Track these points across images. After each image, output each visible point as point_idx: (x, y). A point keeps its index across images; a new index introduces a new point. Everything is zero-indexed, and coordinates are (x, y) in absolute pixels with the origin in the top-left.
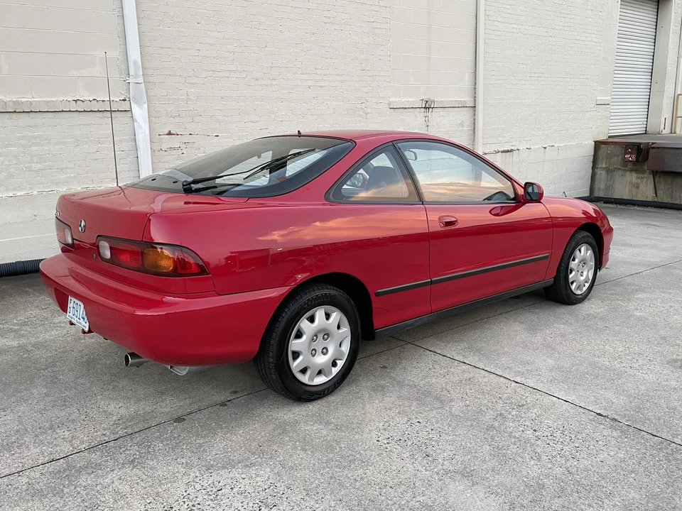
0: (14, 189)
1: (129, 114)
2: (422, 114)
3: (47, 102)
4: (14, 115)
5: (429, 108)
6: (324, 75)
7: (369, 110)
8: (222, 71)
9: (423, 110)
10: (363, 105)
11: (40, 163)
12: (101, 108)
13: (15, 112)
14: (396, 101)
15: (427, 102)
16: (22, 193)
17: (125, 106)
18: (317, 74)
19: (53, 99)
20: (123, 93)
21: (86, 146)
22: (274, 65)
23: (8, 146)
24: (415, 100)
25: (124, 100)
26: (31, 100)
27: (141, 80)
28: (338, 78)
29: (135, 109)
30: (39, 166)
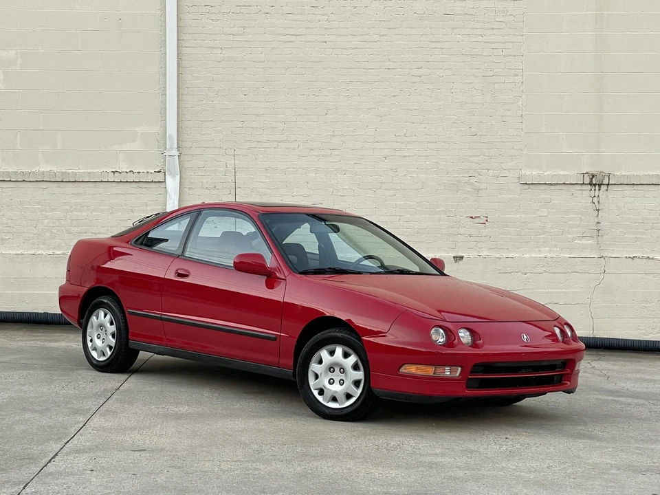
0: (54, 248)
1: (163, 185)
2: (586, 193)
3: (89, 173)
4: (63, 184)
5: (600, 185)
6: (409, 142)
7: (483, 186)
8: (268, 141)
9: (588, 187)
10: (473, 180)
11: (78, 226)
12: (136, 178)
13: (62, 181)
14: (533, 174)
15: (593, 176)
16: (59, 252)
17: (160, 177)
18: (397, 142)
19: (96, 171)
20: (160, 165)
21: (120, 214)
22: (336, 134)
23: (54, 210)
24: (572, 174)
25: (159, 172)
26: (76, 171)
27: (175, 153)
28: (431, 145)
29: (169, 180)
30: (76, 229)
